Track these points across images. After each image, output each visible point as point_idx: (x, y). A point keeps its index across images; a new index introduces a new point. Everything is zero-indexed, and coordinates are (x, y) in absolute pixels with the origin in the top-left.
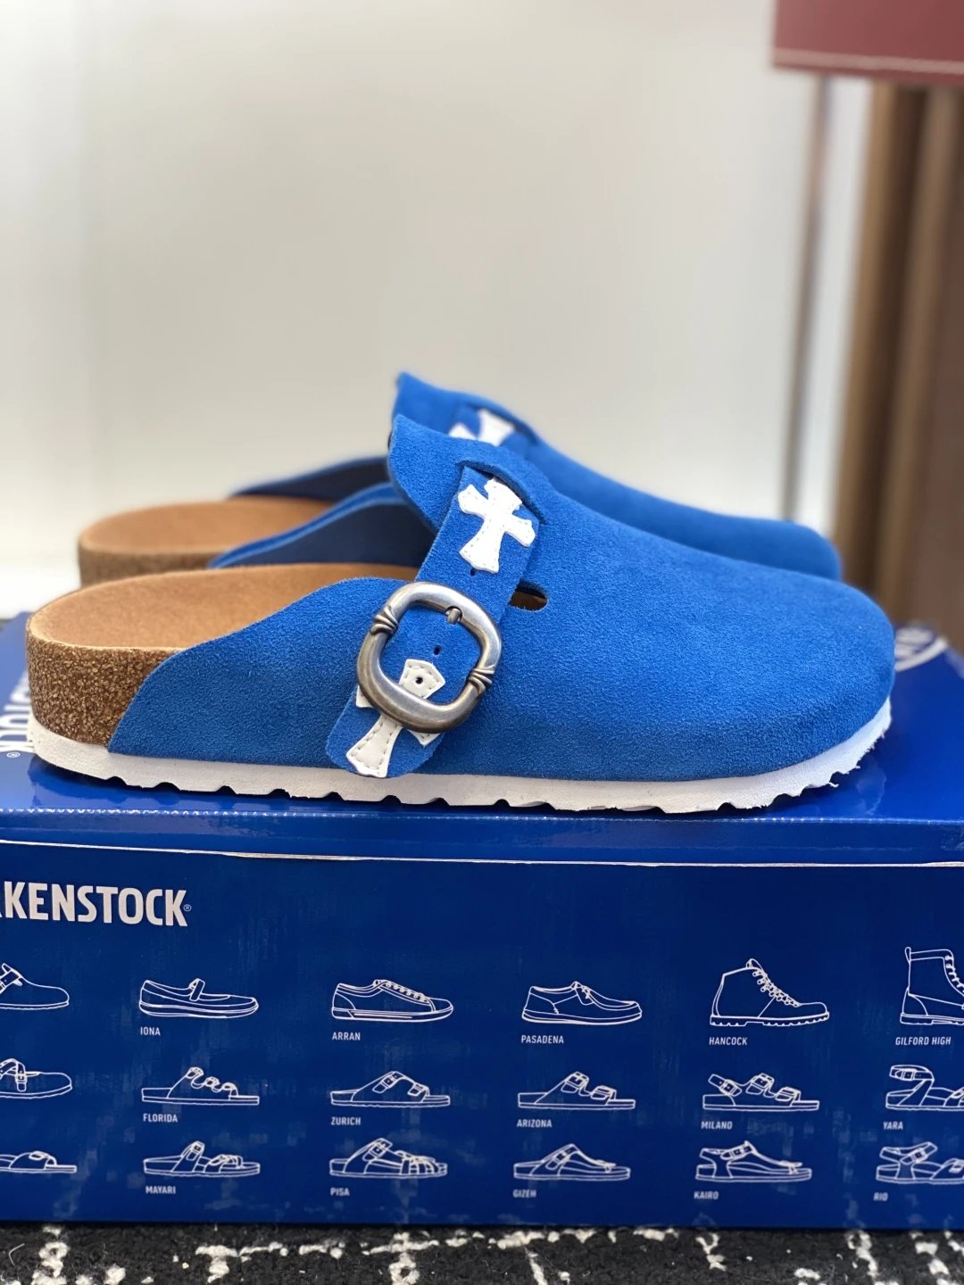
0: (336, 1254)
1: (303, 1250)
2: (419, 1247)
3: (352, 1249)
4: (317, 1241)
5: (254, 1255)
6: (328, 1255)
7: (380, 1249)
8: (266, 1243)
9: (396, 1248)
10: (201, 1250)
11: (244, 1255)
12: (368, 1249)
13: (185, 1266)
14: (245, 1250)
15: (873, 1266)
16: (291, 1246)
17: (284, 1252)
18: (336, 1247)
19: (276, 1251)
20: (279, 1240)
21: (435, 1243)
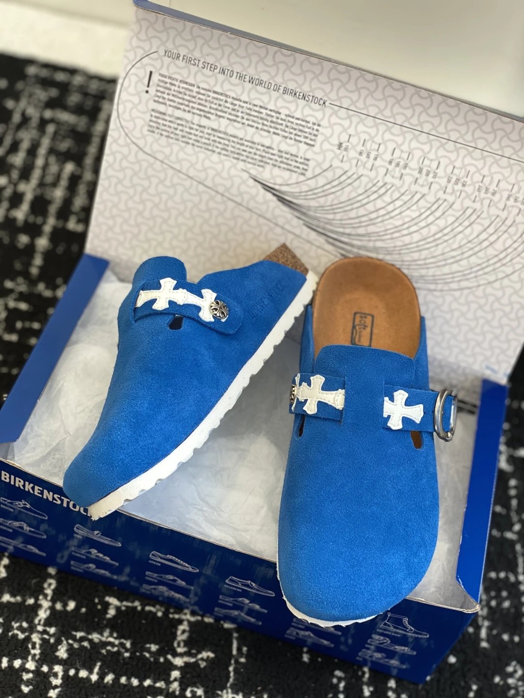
0: (160, 614)
1: (148, 608)
2: (192, 619)
3: (166, 614)
4: (154, 606)
5: (127, 607)
6: (155, 614)
7: (177, 616)
8: (133, 602)
9: (184, 617)
10: (107, 599)
11: (125, 606)
12: (173, 613)
13: (99, 607)
14: (125, 603)
15: (367, 676)
16: (143, 605)
17: (139, 608)
18: (160, 610)
19: (136, 607)
20: (139, 601)
21: (199, 618)
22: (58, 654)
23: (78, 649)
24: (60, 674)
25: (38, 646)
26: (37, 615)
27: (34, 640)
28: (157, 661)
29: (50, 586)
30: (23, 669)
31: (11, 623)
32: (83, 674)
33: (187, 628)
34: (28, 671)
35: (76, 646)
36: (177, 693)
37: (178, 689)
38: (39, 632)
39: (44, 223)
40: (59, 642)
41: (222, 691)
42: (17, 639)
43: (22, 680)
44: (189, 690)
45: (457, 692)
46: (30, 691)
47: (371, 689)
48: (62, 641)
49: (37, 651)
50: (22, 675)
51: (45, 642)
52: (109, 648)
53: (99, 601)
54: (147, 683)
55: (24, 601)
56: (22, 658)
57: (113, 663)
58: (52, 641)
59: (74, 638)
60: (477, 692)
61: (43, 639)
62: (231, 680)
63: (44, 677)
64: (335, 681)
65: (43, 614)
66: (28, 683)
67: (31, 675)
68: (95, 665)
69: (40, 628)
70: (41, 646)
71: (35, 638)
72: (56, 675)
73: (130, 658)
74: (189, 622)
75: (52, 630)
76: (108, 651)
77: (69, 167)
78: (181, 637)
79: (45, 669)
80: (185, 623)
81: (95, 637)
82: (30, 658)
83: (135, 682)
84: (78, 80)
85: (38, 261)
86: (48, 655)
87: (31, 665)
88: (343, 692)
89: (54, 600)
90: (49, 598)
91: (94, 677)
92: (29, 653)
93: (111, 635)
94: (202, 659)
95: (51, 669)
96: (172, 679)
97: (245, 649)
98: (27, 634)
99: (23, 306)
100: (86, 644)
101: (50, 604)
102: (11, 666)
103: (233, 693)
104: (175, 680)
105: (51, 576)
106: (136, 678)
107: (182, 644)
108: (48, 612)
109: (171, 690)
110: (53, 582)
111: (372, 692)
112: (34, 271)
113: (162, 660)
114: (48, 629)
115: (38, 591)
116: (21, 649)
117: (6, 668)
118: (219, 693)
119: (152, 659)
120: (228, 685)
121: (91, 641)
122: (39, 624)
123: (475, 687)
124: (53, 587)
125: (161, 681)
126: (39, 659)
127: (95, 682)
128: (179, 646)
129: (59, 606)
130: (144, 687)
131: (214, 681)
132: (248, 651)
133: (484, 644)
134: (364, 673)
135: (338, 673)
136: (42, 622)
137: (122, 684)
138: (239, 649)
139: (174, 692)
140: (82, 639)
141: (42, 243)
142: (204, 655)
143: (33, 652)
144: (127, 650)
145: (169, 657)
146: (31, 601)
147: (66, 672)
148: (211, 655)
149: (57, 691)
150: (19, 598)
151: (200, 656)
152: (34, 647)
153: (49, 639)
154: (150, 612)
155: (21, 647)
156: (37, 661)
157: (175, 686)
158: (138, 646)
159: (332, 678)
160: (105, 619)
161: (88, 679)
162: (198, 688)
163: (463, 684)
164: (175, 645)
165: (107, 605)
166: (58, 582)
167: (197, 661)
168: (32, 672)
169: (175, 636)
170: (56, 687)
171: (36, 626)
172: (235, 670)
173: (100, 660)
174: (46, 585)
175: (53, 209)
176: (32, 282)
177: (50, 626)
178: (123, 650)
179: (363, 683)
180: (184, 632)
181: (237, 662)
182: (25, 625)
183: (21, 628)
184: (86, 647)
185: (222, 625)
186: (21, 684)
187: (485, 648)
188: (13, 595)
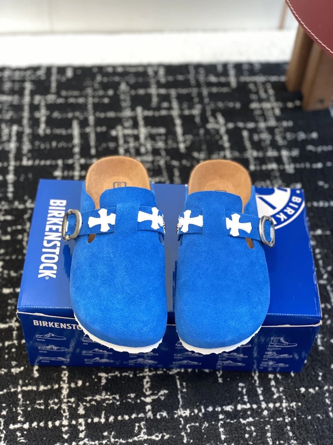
0: (131, 376)
1: (123, 374)
2: (151, 374)
3: (135, 375)
4: (127, 372)
5: (111, 376)
6: (129, 376)
7: (141, 375)
8: (114, 372)
9: (145, 374)
10: (99, 374)
11: (110, 376)
12: (139, 374)
13: (96, 380)
14: (110, 374)
15: (258, 382)
16: (121, 373)
17: (119, 375)
18: (131, 373)
19: (117, 375)
20: (118, 371)
21: (154, 372)
22: (79, 412)
23: (89, 407)
24: (83, 423)
25: (66, 411)
26: (62, 393)
27: (63, 408)
28: (136, 403)
29: (65, 375)
30: (61, 425)
31: (48, 401)
32: (96, 420)
33: (149, 380)
34: (64, 426)
35: (88, 405)
36: (152, 418)
37: (152, 415)
38: (65, 402)
39: (8, 165)
40: (78, 405)
41: (177, 410)
42: (54, 409)
43: (62, 432)
44: (158, 414)
45: (311, 379)
46: (69, 437)
47: (262, 389)
48: (80, 405)
49: (67, 414)
50: (61, 429)
51: (70, 408)
52: (107, 402)
53: (95, 376)
54: (134, 416)
55: (53, 387)
56: (59, 420)
57: (111, 410)
58: (74, 406)
59: (86, 401)
60: (322, 376)
61: (68, 406)
62: (181, 403)
63: (75, 427)
64: (240, 389)
65: (65, 392)
66: (66, 433)
67: (66, 428)
68: (101, 413)
69: (65, 400)
70: (68, 410)
71: (64, 406)
72: (81, 424)
73: (120, 404)
74: (149, 376)
75: (72, 400)
76: (107, 404)
77: (15, 128)
78: (147, 386)
79: (74, 422)
80: (147, 377)
81: (98, 397)
82: (64, 418)
83: (127, 417)
84: (6, 74)
85: (11, 189)
86: (74, 415)
87: (65, 422)
88: (246, 395)
89: (69, 383)
90: (66, 382)
91: (103, 420)
92: (62, 416)
93: (106, 394)
94: (161, 395)
95: (77, 422)
96: (147, 410)
97: (184, 384)
98: (59, 405)
99: (9, 218)
100: (93, 403)
101: (67, 385)
102: (54, 426)
103: (183, 410)
104: (149, 411)
105: (64, 370)
106: (126, 415)
107: (148, 390)
108: (68, 390)
109: (148, 417)
110: (66, 372)
111: (262, 391)
112: (10, 195)
113: (139, 401)
114: (70, 400)
115: (59, 380)
116: (58, 415)
117: (51, 427)
118: (176, 412)
119: (133, 402)
120: (180, 406)
121: (96, 400)
122: (64, 398)
123: (321, 374)
124: (67, 375)
125: (141, 413)
126: (69, 418)
127: (104, 423)
128: (146, 391)
129: (73, 385)
130: (132, 419)
131: (171, 406)
132: (186, 384)
133: (321, 348)
134: (255, 381)
135: (241, 384)
136: (66, 397)
137: (120, 420)
138: (181, 385)
139: (150, 418)
140: (91, 401)
141: (11, 177)
142: (162, 392)
143: (64, 414)
144: (118, 401)
145: (143, 398)
146: (56, 386)
147: (86, 421)
148: (166, 392)
149: (84, 433)
150: (49, 387)
151: (160, 394)
152: (64, 412)
153: (72, 405)
154: (126, 376)
155: (57, 414)
156: (68, 419)
157: (150, 414)
158: (123, 396)
159: (238, 388)
160: (101, 386)
161: (99, 422)
162: (163, 412)
163: (313, 373)
164: (144, 391)
165: (100, 378)
166: (69, 372)
167: (159, 397)
168: (67, 426)
169: (143, 386)
170: (82, 431)
171: (63, 400)
172: (181, 397)
173: (104, 410)
174: (62, 375)
175: (12, 156)
176: (11, 202)
177: (71, 398)
178: (115, 401)
179: (256, 387)
180: (147, 382)
181: (182, 392)
182: (56, 400)
183: (55, 403)
184: (94, 405)
185: (168, 373)
186: (62, 434)
187: (322, 350)
188: (46, 385)
